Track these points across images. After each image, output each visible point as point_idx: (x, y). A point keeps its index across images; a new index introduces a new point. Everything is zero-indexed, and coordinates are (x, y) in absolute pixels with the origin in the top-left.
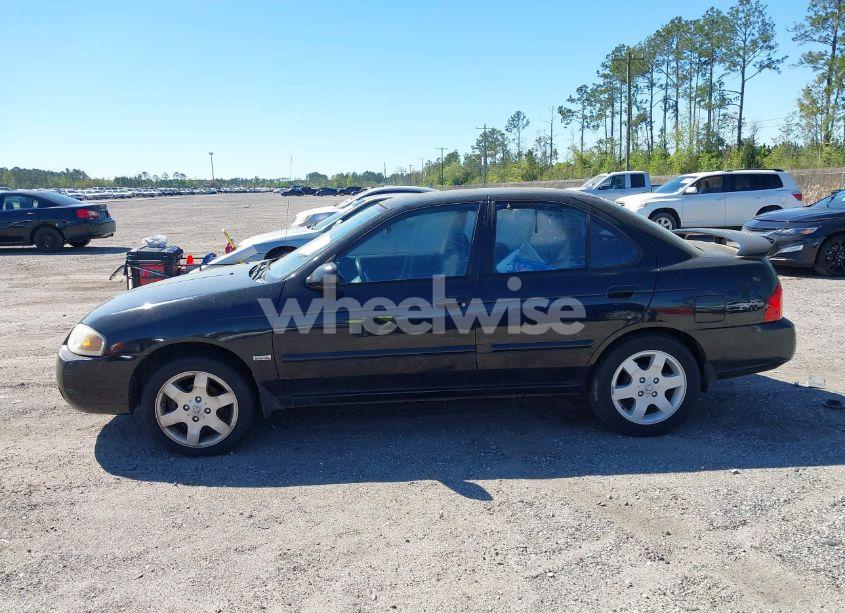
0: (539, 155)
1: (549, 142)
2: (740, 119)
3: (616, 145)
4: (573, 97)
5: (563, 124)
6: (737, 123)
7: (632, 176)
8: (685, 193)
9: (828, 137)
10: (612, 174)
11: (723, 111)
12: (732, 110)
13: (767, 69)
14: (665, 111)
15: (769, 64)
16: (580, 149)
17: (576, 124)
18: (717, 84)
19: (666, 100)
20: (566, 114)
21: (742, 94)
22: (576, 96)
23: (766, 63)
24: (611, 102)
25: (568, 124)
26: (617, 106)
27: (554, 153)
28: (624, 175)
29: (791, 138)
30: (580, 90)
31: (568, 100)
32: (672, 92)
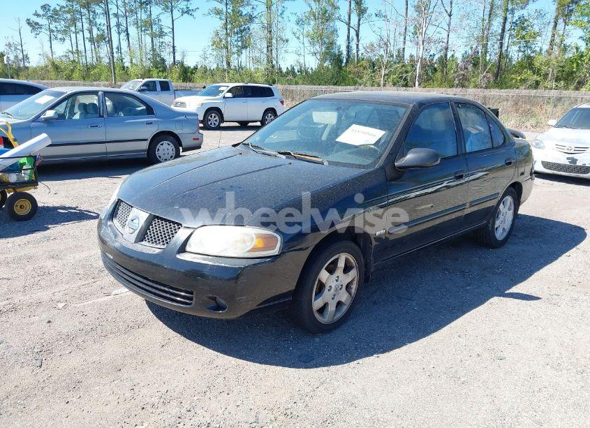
0: (12, 58)
1: (20, 47)
2: (174, 47)
3: (82, 56)
4: (38, 13)
5: (34, 34)
6: (172, 50)
7: (160, 82)
8: (224, 97)
9: (228, 64)
10: (146, 80)
11: (161, 40)
12: (167, 39)
13: (186, 14)
14: (119, 33)
15: (187, 11)
16: (51, 56)
17: (44, 35)
18: (157, 20)
19: (118, 25)
20: (34, 26)
21: (173, 29)
22: (41, 12)
23: (186, 10)
24: (74, 21)
25: (37, 34)
26: (79, 25)
27: (26, 58)
28: (155, 82)
29: (207, 63)
30: (44, 7)
31: (34, 15)
32: (122, 20)
